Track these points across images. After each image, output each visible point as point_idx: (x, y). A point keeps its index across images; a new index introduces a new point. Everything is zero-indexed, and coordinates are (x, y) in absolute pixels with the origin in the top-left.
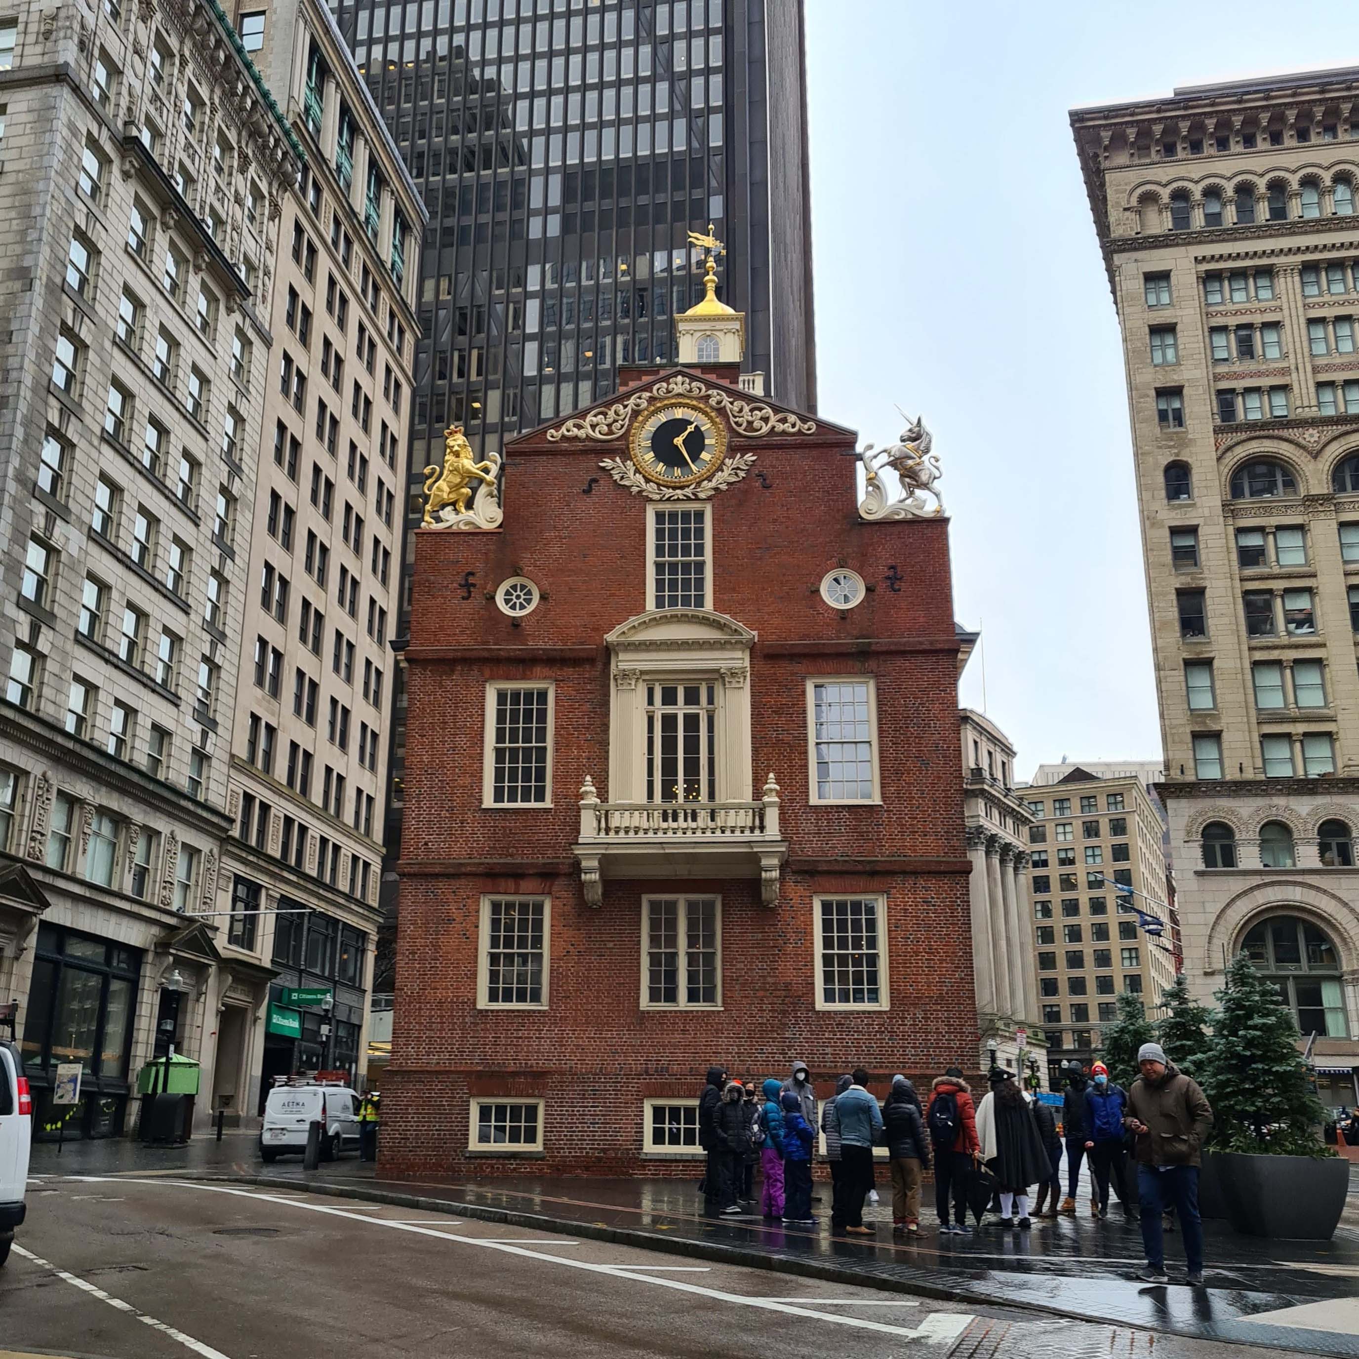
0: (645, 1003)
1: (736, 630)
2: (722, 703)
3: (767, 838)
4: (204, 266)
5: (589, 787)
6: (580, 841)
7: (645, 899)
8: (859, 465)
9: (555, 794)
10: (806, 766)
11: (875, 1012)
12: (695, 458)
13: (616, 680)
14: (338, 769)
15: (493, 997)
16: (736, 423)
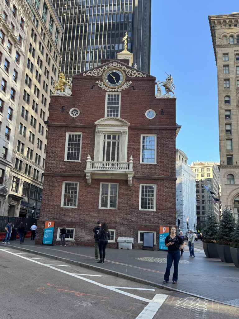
0: (100, 207)
1: (125, 123)
2: (121, 139)
3: (130, 170)
4: (9, 36)
5: (89, 157)
6: (86, 169)
7: (101, 183)
8: (156, 85)
9: (81, 158)
10: (140, 155)
11: (152, 211)
12: (118, 82)
13: (97, 133)
14: (39, 154)
15: (65, 204)
16: (128, 74)
